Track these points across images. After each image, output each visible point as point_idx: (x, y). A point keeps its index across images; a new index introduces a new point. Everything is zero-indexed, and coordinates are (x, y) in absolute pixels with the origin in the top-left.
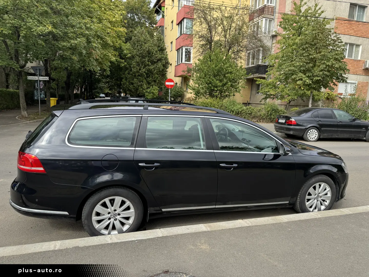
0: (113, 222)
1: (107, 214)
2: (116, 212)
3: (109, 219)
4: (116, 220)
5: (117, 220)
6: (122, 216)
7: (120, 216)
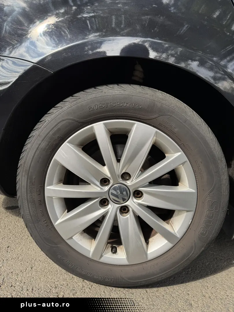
0: (116, 216)
1: (98, 184)
2: (129, 183)
3: (104, 202)
4: (125, 210)
5: (128, 211)
6: (147, 200)
7: (140, 201)
